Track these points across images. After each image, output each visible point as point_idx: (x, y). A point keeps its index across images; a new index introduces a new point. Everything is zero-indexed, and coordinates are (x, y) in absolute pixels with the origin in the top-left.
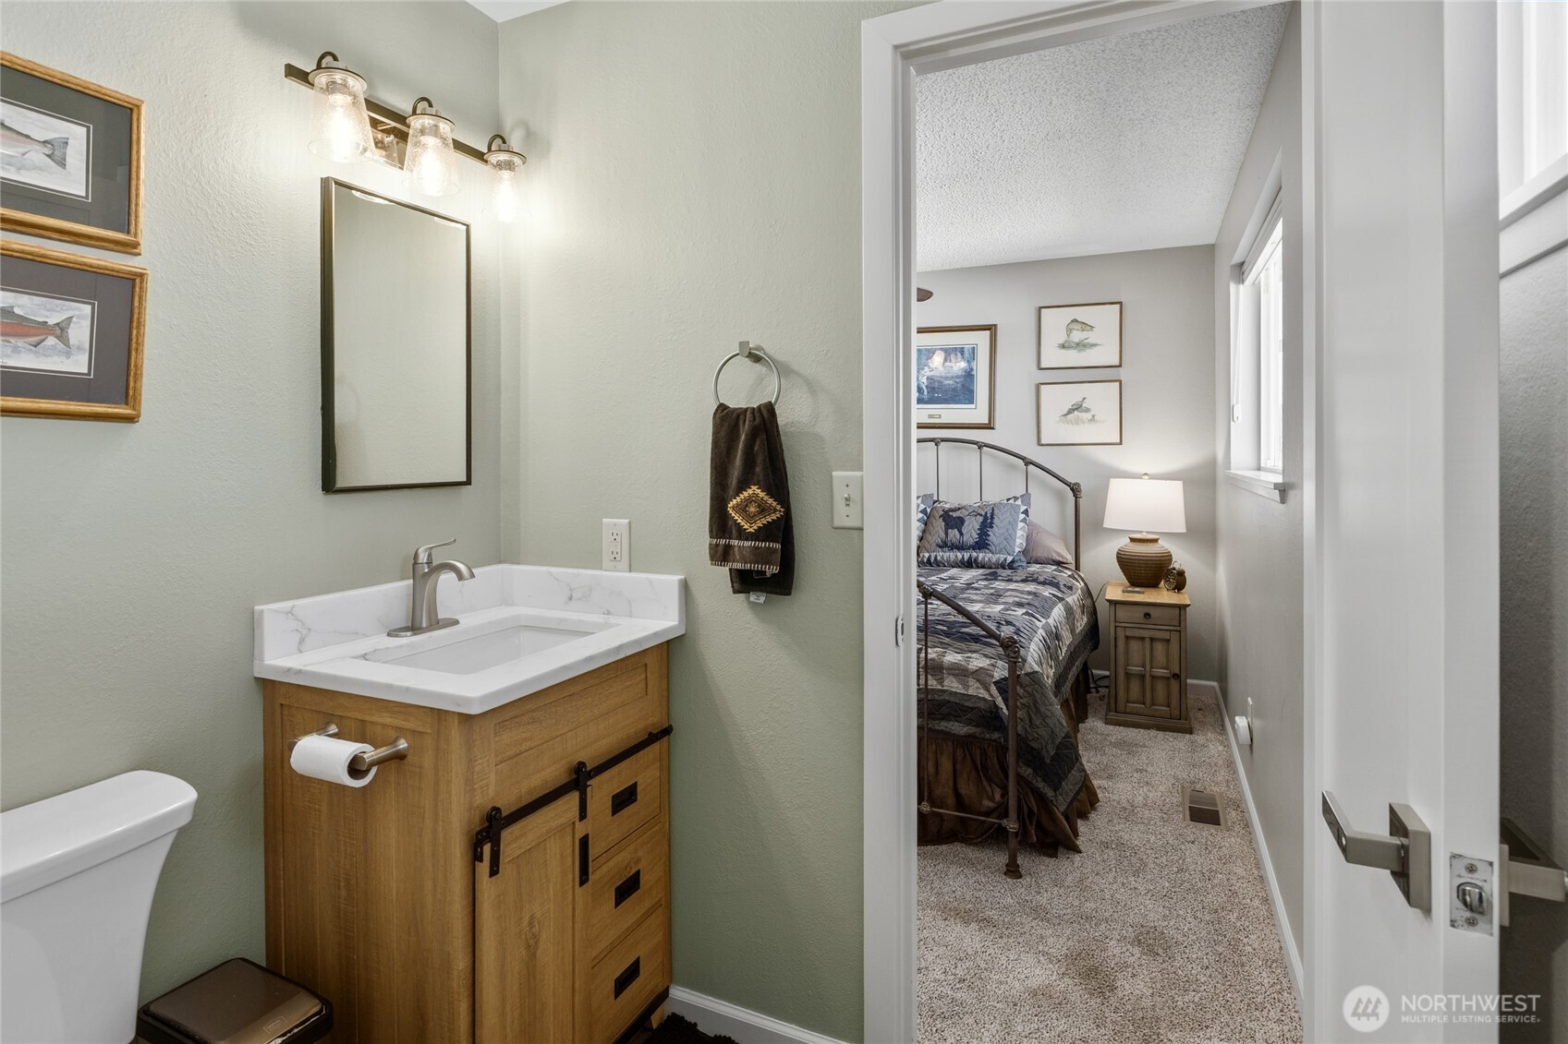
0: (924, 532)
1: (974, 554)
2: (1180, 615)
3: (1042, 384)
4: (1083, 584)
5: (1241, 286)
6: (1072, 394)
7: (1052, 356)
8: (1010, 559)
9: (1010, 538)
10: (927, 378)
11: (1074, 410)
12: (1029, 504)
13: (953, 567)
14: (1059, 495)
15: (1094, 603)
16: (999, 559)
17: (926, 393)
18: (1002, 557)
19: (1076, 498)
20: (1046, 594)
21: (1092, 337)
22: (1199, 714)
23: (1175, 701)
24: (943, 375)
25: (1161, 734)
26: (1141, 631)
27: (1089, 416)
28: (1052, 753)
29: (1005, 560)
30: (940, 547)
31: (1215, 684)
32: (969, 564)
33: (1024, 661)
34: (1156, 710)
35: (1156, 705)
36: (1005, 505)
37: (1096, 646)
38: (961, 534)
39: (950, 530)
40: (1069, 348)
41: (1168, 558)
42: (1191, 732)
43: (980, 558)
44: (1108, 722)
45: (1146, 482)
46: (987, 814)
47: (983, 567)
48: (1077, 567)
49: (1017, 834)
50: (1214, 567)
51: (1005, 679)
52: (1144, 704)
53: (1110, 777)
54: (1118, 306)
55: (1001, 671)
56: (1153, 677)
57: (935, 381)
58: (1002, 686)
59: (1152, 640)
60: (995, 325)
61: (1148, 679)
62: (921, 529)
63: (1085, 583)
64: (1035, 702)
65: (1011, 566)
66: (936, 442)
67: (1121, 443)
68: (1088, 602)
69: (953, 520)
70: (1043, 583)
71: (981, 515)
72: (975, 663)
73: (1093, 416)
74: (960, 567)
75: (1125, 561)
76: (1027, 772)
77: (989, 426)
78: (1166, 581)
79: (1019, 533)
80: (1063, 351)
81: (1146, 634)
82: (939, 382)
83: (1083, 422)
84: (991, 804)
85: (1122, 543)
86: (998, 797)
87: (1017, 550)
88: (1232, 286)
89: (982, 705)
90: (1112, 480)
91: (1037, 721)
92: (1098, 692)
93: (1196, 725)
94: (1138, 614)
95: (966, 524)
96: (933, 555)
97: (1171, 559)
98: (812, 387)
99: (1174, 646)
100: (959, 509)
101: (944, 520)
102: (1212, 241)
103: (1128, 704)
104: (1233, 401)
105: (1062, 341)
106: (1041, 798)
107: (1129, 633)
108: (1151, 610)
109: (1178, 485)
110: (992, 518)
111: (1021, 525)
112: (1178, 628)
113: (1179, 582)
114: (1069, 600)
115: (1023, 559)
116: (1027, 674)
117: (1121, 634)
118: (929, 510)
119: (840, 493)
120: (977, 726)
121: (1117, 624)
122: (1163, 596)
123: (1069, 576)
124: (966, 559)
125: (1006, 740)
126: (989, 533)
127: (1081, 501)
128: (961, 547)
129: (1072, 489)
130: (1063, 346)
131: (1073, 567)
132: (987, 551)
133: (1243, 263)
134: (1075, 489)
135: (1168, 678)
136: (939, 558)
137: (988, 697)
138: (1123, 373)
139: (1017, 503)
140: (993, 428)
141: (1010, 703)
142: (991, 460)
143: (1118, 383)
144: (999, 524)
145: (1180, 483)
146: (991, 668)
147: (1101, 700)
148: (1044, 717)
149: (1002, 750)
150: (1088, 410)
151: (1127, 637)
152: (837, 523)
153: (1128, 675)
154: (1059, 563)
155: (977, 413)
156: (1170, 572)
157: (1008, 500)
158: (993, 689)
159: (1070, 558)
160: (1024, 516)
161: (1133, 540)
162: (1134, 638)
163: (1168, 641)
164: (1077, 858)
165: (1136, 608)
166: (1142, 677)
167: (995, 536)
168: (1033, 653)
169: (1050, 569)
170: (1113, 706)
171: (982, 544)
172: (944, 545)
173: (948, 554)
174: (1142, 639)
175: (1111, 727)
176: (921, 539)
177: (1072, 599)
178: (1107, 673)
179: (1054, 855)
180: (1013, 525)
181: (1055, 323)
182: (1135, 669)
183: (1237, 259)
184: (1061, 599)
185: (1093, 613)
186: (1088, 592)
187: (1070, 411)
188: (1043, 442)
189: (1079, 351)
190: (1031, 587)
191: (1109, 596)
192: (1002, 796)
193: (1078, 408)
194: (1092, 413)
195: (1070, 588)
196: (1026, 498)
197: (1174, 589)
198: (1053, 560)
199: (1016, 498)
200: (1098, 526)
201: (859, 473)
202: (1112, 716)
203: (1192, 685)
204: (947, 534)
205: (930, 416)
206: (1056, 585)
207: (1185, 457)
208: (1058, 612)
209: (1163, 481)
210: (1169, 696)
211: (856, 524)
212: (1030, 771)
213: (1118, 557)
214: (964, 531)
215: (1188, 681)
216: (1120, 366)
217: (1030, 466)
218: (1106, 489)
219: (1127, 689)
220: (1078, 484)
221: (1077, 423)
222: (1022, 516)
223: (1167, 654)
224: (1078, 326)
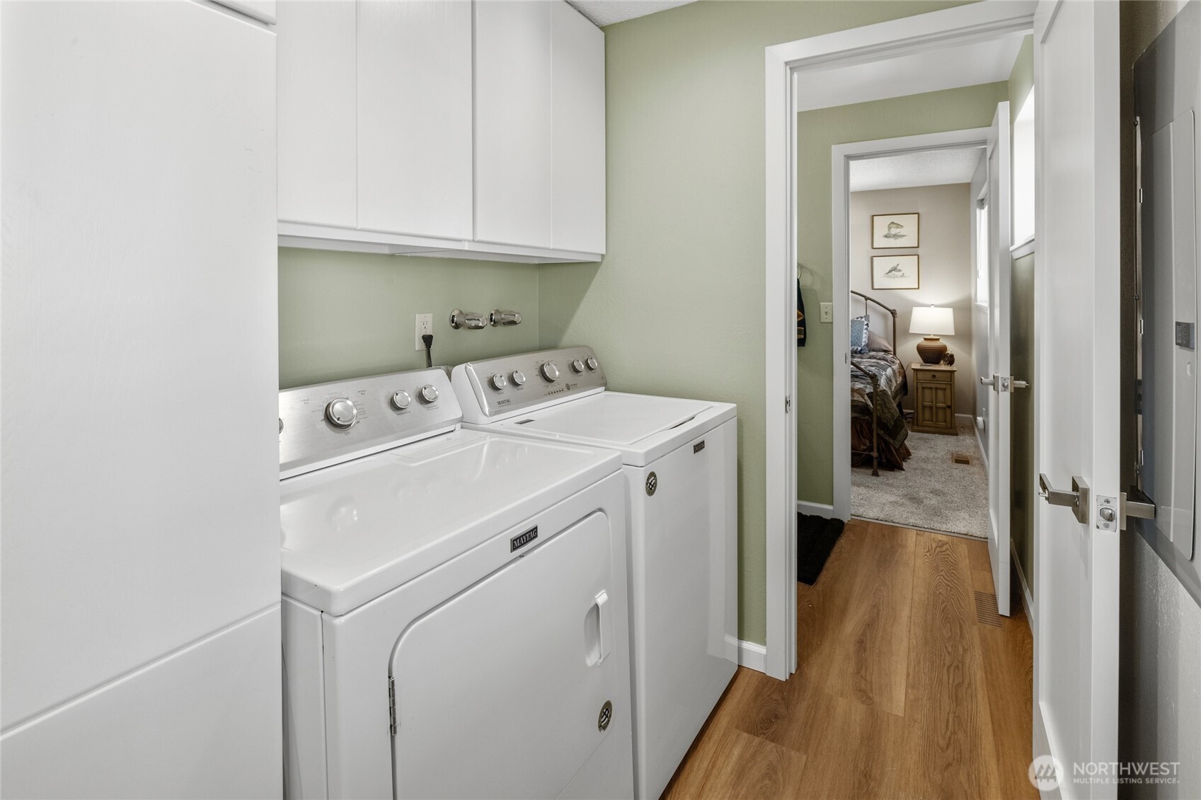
2: (951, 376)
3: (874, 256)
5: (983, 211)
6: (892, 262)
7: (880, 242)
8: (859, 348)
9: (859, 338)
11: (892, 271)
12: (869, 321)
14: (885, 316)
15: (905, 372)
18: (855, 348)
19: (894, 317)
20: (882, 363)
21: (902, 231)
22: (962, 430)
23: (949, 419)
25: (941, 436)
26: (930, 384)
27: (900, 274)
28: (893, 424)
29: (857, 349)
31: (971, 416)
33: (879, 385)
34: (938, 424)
35: (938, 421)
36: (856, 321)
37: (906, 393)
40: (889, 237)
41: (945, 348)
42: (957, 435)
44: (913, 430)
45: (933, 309)
46: (865, 450)
48: (895, 354)
49: (877, 458)
50: (970, 354)
51: (872, 393)
52: (932, 422)
53: (915, 449)
54: (917, 215)
55: (869, 389)
56: (937, 408)
58: (870, 395)
59: (936, 389)
61: (934, 409)
63: (900, 360)
64: (885, 402)
65: (860, 352)
67: (918, 288)
68: (901, 371)
70: (880, 359)
73: (903, 274)
75: (921, 350)
76: (881, 432)
78: (944, 361)
79: (864, 335)
80: (886, 239)
81: (933, 386)
83: (898, 277)
84: (865, 447)
85: (920, 341)
86: (868, 444)
87: (863, 344)
88: (978, 211)
89: (861, 404)
90: (914, 308)
91: (886, 411)
93: (959, 432)
94: (929, 375)
97: (947, 349)
98: (812, 273)
99: (948, 391)
102: (969, 181)
103: (924, 422)
104: (979, 268)
105: (885, 234)
106: (887, 443)
107: (924, 385)
108: (936, 374)
109: (950, 310)
111: (865, 331)
112: (950, 382)
113: (951, 360)
114: (893, 367)
115: (866, 349)
116: (881, 391)
117: (919, 387)
119: (823, 310)
120: (858, 413)
121: (917, 382)
122: (943, 367)
123: (892, 357)
125: (872, 419)
127: (897, 319)
129: (892, 313)
130: (886, 236)
131: (892, 353)
133: (983, 200)
134: (893, 313)
135: (945, 408)
137: (863, 400)
138: (920, 251)
139: (862, 320)
141: (874, 402)
143: (917, 257)
145: (952, 309)
148: (889, 409)
149: (870, 424)
150: (900, 271)
151: (923, 388)
152: (822, 321)
153: (924, 407)
154: (885, 351)
156: (946, 355)
157: (858, 318)
158: (866, 397)
159: (892, 349)
161: (925, 339)
162: (927, 388)
163: (945, 389)
164: (903, 472)
165: (927, 373)
166: (931, 408)
168: (883, 382)
169: (881, 354)
170: (915, 423)
174: (931, 388)
175: (915, 433)
177: (896, 367)
178: (913, 411)
179: (893, 470)
180: (861, 331)
181: (881, 224)
182: (927, 404)
183: (980, 197)
184: (890, 366)
185: (905, 377)
186: (901, 366)
187: (890, 271)
188: (875, 287)
189: (895, 239)
190: (874, 360)
191: (913, 367)
192: (870, 443)
193: (894, 269)
194: (903, 272)
195: (893, 362)
196: (867, 317)
197: (948, 363)
198: (882, 349)
199: (861, 318)
200: (906, 333)
201: (831, 303)
202: (915, 427)
203: (957, 417)
206: (887, 361)
207: (954, 296)
208: (889, 371)
209: (942, 308)
210: (945, 416)
211: (830, 321)
212: (882, 432)
213: (917, 349)
215: (956, 415)
216: (918, 247)
217: (868, 301)
218: (910, 313)
219: (923, 414)
220: (894, 310)
221: (894, 278)
222: (865, 327)
223: (945, 396)
224: (894, 226)
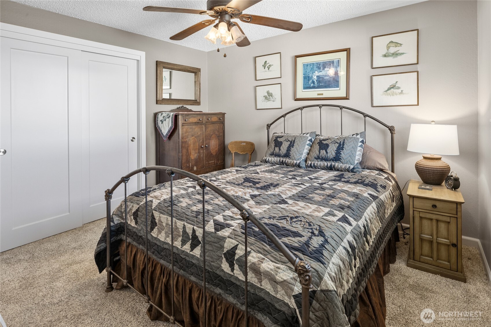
0: (310, 150)
1: (333, 164)
2: (457, 208)
3: (373, 76)
4: (394, 182)
6: (390, 80)
7: (379, 61)
8: (352, 167)
9: (353, 156)
10: (317, 76)
11: (391, 88)
12: (365, 138)
13: (323, 169)
14: (384, 133)
16: (346, 166)
17: (316, 83)
18: (348, 166)
19: (392, 134)
20: (366, 195)
21: (401, 50)
23: (453, 260)
24: (324, 74)
25: (444, 280)
26: (430, 215)
27: (399, 91)
29: (349, 167)
30: (316, 159)
31: (478, 240)
32: (331, 168)
34: (440, 263)
35: (440, 260)
36: (351, 138)
38: (327, 153)
39: (321, 151)
40: (388, 56)
41: (448, 169)
42: (465, 281)
43: (336, 166)
44: (408, 265)
45: (433, 126)
47: (338, 170)
48: (392, 170)
52: (432, 257)
54: (416, 32)
56: (438, 243)
57: (320, 78)
59: (437, 221)
60: (349, 49)
61: (435, 245)
62: (308, 149)
63: (396, 182)
65: (352, 171)
66: (320, 106)
67: (418, 105)
68: (397, 193)
69: (323, 145)
70: (367, 185)
71: (338, 143)
72: (281, 275)
73: (402, 91)
74: (326, 169)
75: (420, 170)
77: (346, 98)
78: (446, 182)
79: (358, 153)
80: (385, 58)
81: (434, 217)
82: (322, 78)
83: (396, 94)
85: (419, 159)
87: (356, 162)
90: (412, 125)
92: (404, 238)
94: (428, 204)
95: (330, 147)
96: (313, 163)
97: (450, 170)
99: (453, 226)
100: (327, 139)
101: (319, 145)
103: (421, 256)
105: (384, 53)
107: (422, 215)
108: (437, 204)
109: (454, 128)
110: (343, 145)
111: (359, 148)
112: (456, 216)
113: (455, 185)
114: (382, 197)
115: (360, 167)
117: (417, 215)
118: (313, 140)
121: (415, 209)
122: (445, 194)
123: (386, 178)
124: (329, 166)
126: (342, 153)
127: (395, 136)
128: (326, 160)
129: (390, 129)
130: (385, 56)
131: (389, 172)
132: (340, 162)
134: (391, 129)
135: (448, 245)
136: (315, 164)
137: (289, 305)
138: (419, 67)
139: (357, 137)
140: (348, 99)
142: (347, 115)
143: (416, 73)
144: (347, 148)
146: (293, 282)
147: (406, 244)
150: (399, 88)
151: (421, 218)
153: (422, 240)
154: (382, 170)
155: (341, 92)
156: (449, 178)
157: (353, 135)
158: (293, 300)
159: (388, 166)
160: (361, 144)
161: (425, 158)
162: (425, 218)
163: (449, 223)
165: (426, 201)
166: (431, 242)
167: (344, 154)
169: (374, 174)
170: (412, 252)
171: (337, 158)
172: (318, 158)
173: (320, 163)
174: (431, 220)
175: (410, 269)
176: (308, 154)
177: (384, 196)
180: (355, 148)
181: (380, 44)
182: (426, 237)
184: (376, 198)
186: (397, 186)
187: (389, 89)
188: (374, 105)
189: (395, 57)
191: (409, 191)
193: (393, 87)
194: (401, 89)
195: (384, 188)
196: (363, 134)
197: (452, 188)
198: (377, 168)
199: (357, 134)
202: (411, 262)
204: (320, 152)
205: (318, 94)
206: (375, 187)
209: (445, 125)
210: (449, 255)
213: (416, 167)
214: (328, 151)
216: (418, 63)
217: (367, 118)
218: (407, 130)
219: (421, 248)
220: (393, 127)
221: (393, 95)
222: (360, 144)
223: (448, 230)
224: (393, 45)
